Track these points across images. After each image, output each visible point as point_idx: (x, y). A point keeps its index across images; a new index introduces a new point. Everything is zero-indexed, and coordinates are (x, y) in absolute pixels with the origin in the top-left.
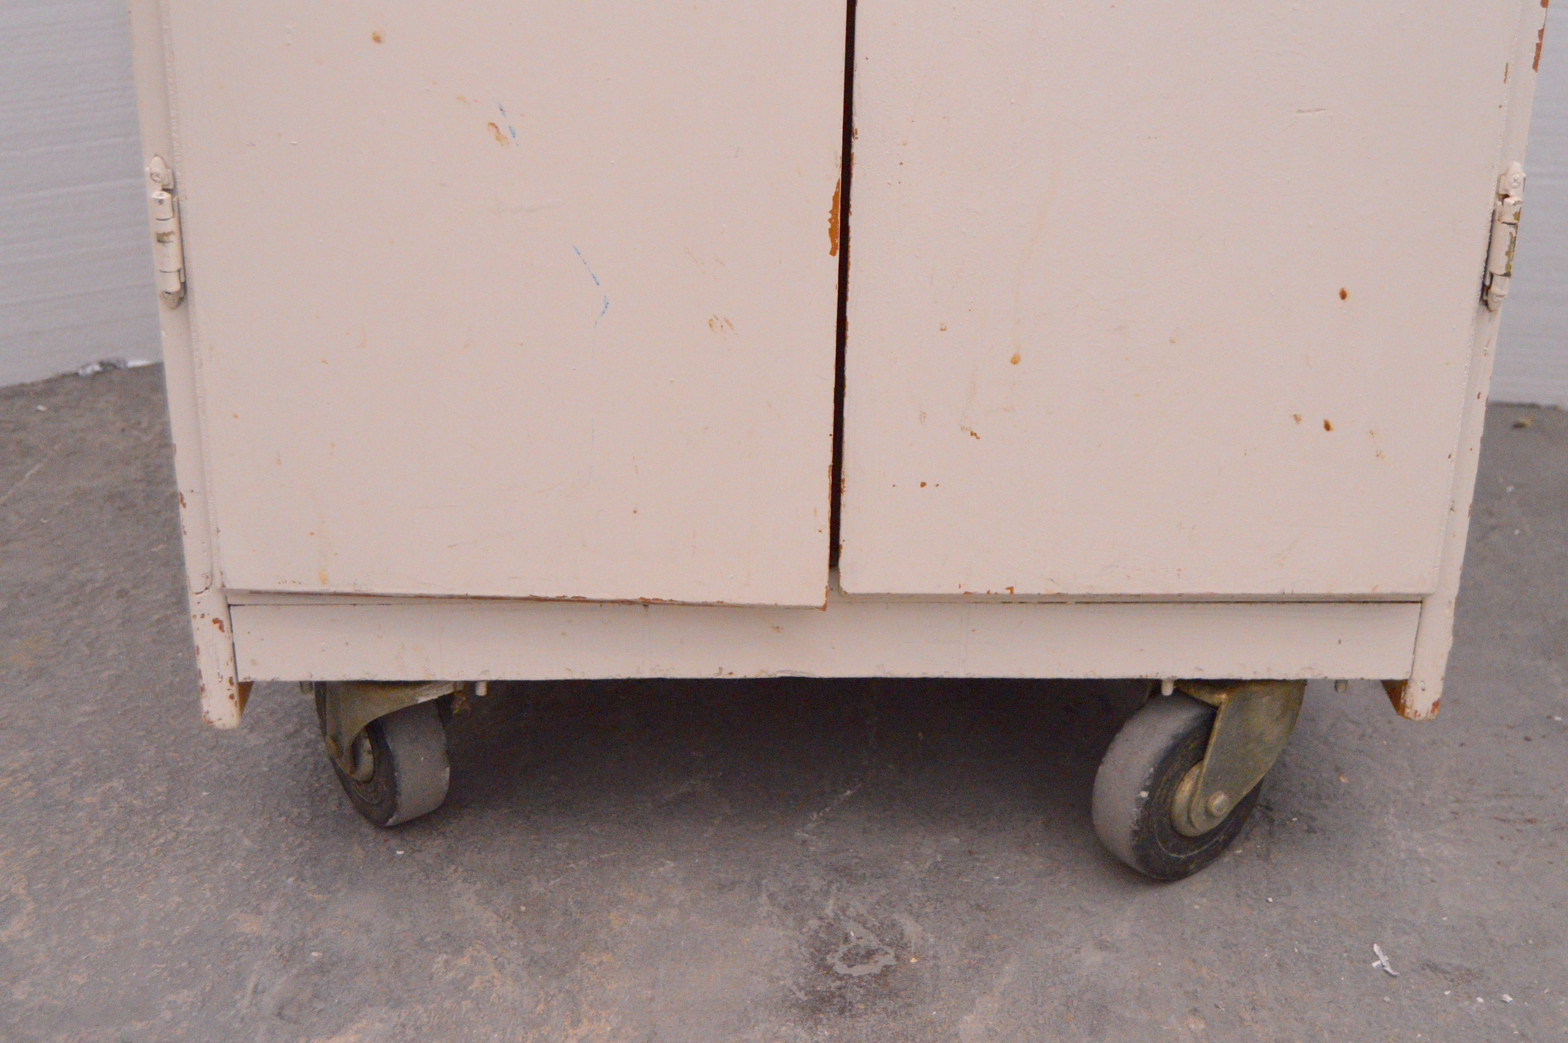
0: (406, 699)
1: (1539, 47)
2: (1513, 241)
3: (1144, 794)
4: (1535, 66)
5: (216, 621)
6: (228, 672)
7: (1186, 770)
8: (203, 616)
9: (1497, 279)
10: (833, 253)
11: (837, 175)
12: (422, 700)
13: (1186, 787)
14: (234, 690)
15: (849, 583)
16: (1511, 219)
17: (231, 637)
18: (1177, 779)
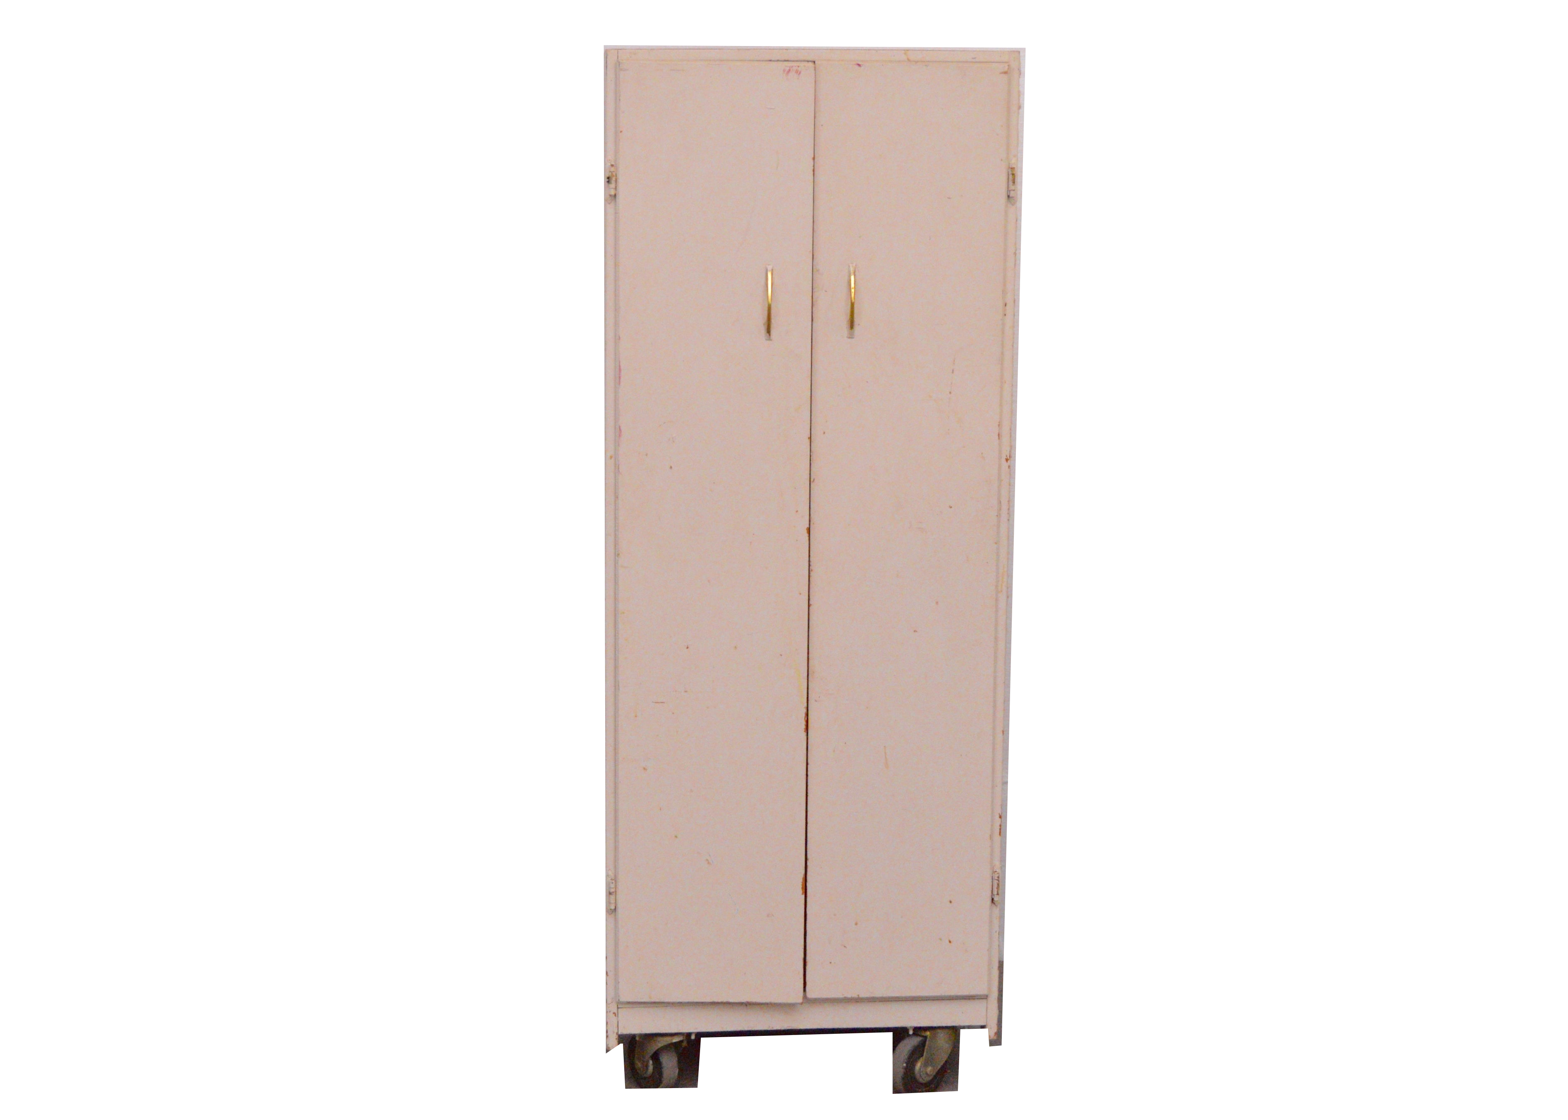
0: (668, 1040)
1: (1000, 829)
2: (998, 885)
3: (905, 1065)
4: (1000, 834)
5: (614, 1013)
6: (616, 1031)
7: (919, 1058)
8: (610, 1012)
9: (995, 896)
10: (803, 894)
11: (803, 872)
12: (674, 1041)
13: (918, 1066)
14: (617, 1037)
15: (810, 995)
16: (997, 878)
17: (618, 1019)
18: (916, 1061)
